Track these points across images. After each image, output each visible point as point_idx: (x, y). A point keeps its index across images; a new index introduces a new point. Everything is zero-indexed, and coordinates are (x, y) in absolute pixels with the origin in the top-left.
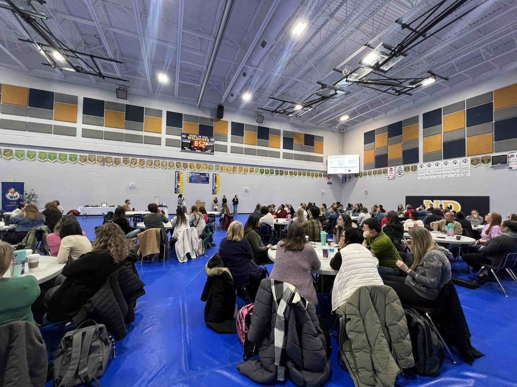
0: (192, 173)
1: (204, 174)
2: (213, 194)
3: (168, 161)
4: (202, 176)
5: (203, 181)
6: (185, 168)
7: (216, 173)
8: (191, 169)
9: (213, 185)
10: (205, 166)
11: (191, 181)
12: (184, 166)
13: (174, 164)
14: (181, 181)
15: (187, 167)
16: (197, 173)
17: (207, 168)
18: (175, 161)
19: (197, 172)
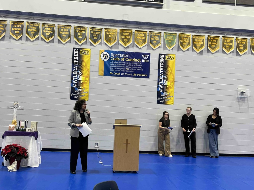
0: (109, 52)
1: (138, 56)
2: (159, 102)
3: (57, 24)
4: (134, 60)
5: (136, 72)
6: (95, 41)
7: (165, 52)
8: (109, 42)
9: (159, 81)
10: (140, 37)
11: (107, 72)
12: (92, 36)
13: (69, 31)
14: (85, 71)
15: (99, 37)
16: (122, 53)
17: (144, 41)
18: (73, 25)
19: (121, 49)
